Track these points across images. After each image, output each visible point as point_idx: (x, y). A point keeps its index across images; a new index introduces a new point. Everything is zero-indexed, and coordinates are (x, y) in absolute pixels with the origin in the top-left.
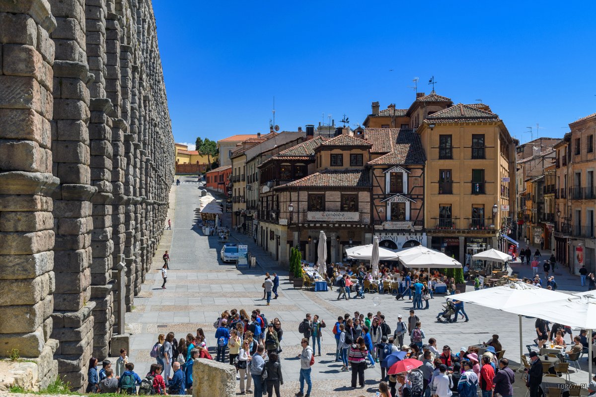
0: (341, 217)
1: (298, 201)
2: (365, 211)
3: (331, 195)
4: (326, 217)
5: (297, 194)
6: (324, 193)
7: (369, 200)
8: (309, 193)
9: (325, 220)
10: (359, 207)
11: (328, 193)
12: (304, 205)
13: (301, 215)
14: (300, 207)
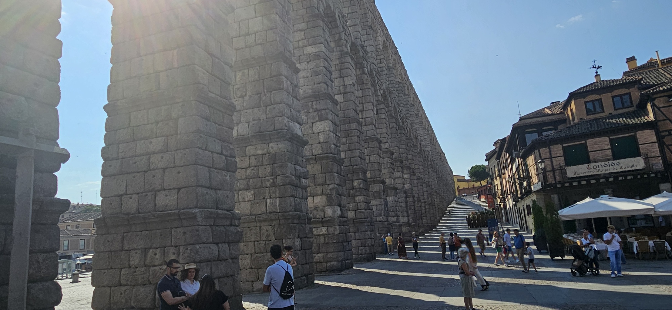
0: (616, 166)
1: (551, 158)
2: (653, 155)
3: (595, 143)
4: (593, 169)
5: (548, 150)
6: (584, 142)
7: (654, 139)
8: (564, 145)
9: (592, 174)
10: (641, 151)
11: (589, 142)
12: (560, 161)
13: (557, 173)
14: (555, 164)
